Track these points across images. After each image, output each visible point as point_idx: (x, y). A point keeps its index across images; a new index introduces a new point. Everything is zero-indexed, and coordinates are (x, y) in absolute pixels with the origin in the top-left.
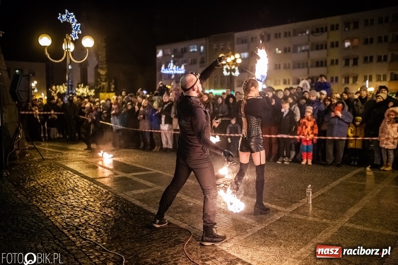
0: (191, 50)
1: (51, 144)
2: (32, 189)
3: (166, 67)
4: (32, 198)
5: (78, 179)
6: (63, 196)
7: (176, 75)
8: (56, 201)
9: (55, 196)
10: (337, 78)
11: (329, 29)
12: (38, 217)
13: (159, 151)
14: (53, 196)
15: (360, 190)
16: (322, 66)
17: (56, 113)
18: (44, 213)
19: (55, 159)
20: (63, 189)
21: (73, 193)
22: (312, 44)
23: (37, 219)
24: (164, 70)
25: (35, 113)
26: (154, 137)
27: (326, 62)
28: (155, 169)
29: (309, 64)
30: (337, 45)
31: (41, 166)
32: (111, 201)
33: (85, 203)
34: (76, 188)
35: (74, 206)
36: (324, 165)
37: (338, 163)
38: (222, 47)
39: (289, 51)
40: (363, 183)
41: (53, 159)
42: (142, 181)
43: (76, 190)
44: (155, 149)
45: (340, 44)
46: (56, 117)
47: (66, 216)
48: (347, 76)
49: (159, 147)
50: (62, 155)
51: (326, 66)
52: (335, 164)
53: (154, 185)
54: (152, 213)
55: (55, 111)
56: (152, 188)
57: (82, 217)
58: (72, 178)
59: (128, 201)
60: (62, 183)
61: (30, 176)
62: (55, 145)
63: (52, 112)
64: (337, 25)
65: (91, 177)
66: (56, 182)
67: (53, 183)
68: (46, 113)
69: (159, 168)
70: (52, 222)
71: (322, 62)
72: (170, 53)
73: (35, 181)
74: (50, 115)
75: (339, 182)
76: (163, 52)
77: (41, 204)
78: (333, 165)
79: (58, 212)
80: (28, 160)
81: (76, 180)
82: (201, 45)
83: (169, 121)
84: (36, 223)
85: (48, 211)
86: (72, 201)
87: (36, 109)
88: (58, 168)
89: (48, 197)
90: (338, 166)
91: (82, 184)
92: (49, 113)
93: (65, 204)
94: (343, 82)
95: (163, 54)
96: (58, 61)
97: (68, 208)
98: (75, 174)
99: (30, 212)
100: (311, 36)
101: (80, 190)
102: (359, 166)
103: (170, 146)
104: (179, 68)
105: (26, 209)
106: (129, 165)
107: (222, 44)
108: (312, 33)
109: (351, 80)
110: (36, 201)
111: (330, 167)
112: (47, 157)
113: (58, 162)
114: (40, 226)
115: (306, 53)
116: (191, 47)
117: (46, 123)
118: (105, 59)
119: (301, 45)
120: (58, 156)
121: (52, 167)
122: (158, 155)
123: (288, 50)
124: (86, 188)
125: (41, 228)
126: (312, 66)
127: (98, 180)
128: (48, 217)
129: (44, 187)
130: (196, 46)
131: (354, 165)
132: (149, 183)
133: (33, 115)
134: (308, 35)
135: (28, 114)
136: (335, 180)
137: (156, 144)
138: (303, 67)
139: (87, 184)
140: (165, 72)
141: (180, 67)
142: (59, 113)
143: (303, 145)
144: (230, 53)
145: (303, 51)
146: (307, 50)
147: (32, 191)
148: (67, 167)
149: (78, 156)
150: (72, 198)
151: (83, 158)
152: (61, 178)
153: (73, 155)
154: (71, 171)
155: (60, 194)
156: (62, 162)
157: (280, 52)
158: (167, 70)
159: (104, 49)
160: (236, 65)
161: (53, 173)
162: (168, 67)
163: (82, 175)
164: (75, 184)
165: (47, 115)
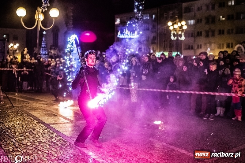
0: (145, 18)
1: (22, 95)
3: (122, 33)
5: (36, 123)
7: (130, 39)
17: (28, 70)
19: (22, 107)
21: (30, 135)
24: (119, 35)
31: (11, 112)
33: (38, 143)
34: (33, 131)
38: (172, 15)
41: (21, 107)
43: (32, 133)
46: (28, 73)
50: (29, 104)
55: (27, 68)
58: (32, 123)
60: (23, 127)
65: (47, 123)
67: (16, 126)
68: (20, 70)
72: (126, 21)
76: (121, 20)
81: (34, 125)
82: (153, 14)
86: (27, 141)
88: (23, 114)
91: (39, 128)
92: (22, 70)
95: (120, 22)
96: (30, 29)
97: (23, 147)
101: (36, 133)
104: (133, 33)
112: (16, 105)
113: (24, 109)
117: (20, 78)
120: (25, 104)
121: (18, 113)
123: (231, 17)
124: (41, 132)
127: (51, 125)
129: (9, 129)
130: (148, 15)
133: (12, 71)
139: (42, 128)
140: (121, 37)
142: (30, 70)
144: (177, 20)
148: (30, 114)
149: (41, 105)
150: (28, 139)
151: (44, 107)
152: (23, 122)
153: (37, 104)
154: (32, 117)
155: (19, 136)
156: (27, 110)
157: (224, 19)
158: (122, 35)
159: (72, 18)
160: (182, 31)
161: (18, 118)
162: (124, 32)
163: (40, 121)
164: (33, 128)
165: (21, 71)
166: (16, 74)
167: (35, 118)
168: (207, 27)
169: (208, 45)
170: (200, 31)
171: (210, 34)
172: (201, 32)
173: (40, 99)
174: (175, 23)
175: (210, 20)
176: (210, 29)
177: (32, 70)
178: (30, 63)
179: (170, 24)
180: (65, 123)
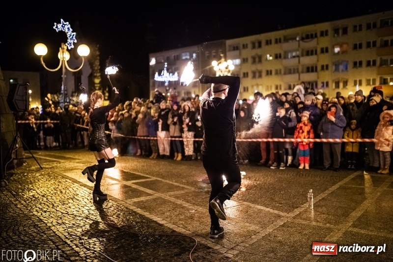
0: (184, 58)
1: (47, 153)
2: (31, 198)
3: (160, 74)
4: (32, 208)
5: (77, 187)
6: (63, 205)
7: (169, 82)
8: (57, 210)
9: (55, 205)
10: (327, 83)
11: (319, 35)
12: (40, 227)
13: (156, 158)
14: (53, 205)
15: (360, 194)
16: (312, 71)
17: (52, 122)
18: (45, 223)
19: (53, 167)
20: (63, 198)
21: (74, 201)
22: (303, 50)
23: (39, 229)
24: (157, 78)
25: (31, 122)
26: (151, 144)
27: (316, 67)
28: (154, 176)
29: (300, 70)
30: (327, 51)
31: (40, 175)
32: (112, 209)
33: (87, 211)
34: (76, 197)
35: (75, 216)
36: (322, 169)
37: (336, 167)
38: (214, 54)
39: (280, 57)
40: (362, 187)
41: (51, 168)
42: (142, 189)
43: (76, 199)
44: (152, 156)
45: (330, 50)
47: (68, 225)
48: (337, 80)
49: (157, 154)
50: (60, 163)
51: (316, 71)
52: (331, 168)
53: (154, 192)
54: (154, 221)
55: (51, 120)
56: (152, 195)
57: (84, 226)
58: (71, 186)
59: (129, 209)
60: (61, 192)
61: (29, 186)
62: (52, 154)
63: (49, 121)
64: (327, 31)
66: (55, 191)
67: (52, 192)
68: (42, 122)
69: (157, 176)
70: (55, 232)
71: (312, 68)
72: (163, 61)
73: (34, 190)
74: (47, 123)
75: (338, 186)
76: (156, 60)
77: (42, 214)
78: (330, 170)
79: (60, 222)
80: (26, 169)
81: (75, 189)
82: (194, 53)
83: (166, 128)
84: (38, 234)
85: (49, 221)
86: (73, 210)
87: (32, 118)
88: (56, 176)
89: (48, 206)
90: (336, 170)
91: (82, 193)
92: (45, 122)
93: (66, 214)
94: (334, 87)
95: (156, 61)
96: (54, 70)
97: (69, 217)
98: (74, 182)
99: (31, 222)
100: (301, 42)
101: (80, 199)
102: (356, 170)
103: (167, 152)
104: (172, 75)
105: (27, 220)
106: (127, 172)
107: (214, 51)
108: (302, 39)
109: (341, 85)
110: (37, 211)
111: (327, 171)
112: (44, 166)
113: (56, 170)
114: (42, 236)
115: (297, 59)
116: (183, 54)
118: (99, 67)
119: (292, 51)
120: (56, 165)
121: (50, 176)
122: (155, 162)
123: (278, 56)
124: (86, 197)
125: (43, 238)
126: (303, 72)
128: (50, 227)
129: (43, 196)
130: (188, 54)
131: (351, 169)
132: (149, 190)
133: (29, 124)
134: (299, 41)
135: (25, 123)
136: (334, 184)
137: (153, 151)
138: (294, 73)
139: (86, 192)
140: (159, 80)
141: (174, 74)
142: (55, 122)
143: (300, 150)
144: (223, 59)
145: (294, 57)
146: (298, 56)
147: (31, 201)
148: (65, 175)
149: (76, 165)
150: (73, 207)
151: (81, 166)
152: (60, 186)
153: (71, 163)
154: (70, 180)
155: (60, 204)
156: (60, 171)
157: (271, 58)
158: (160, 77)
159: (98, 58)
160: (229, 71)
161: (52, 182)
162: (162, 74)
163: (81, 184)
164: (74, 193)
165: (44, 124)
166: (34, 126)
167: (75, 181)
168: (254, 68)
169: (255, 87)
170: (245, 71)
171: (257, 75)
172: (247, 73)
173: (72, 157)
174: (220, 63)
175: (257, 60)
176: (257, 69)
177: (58, 122)
178: (55, 113)
179: (214, 63)
180: (113, 184)
